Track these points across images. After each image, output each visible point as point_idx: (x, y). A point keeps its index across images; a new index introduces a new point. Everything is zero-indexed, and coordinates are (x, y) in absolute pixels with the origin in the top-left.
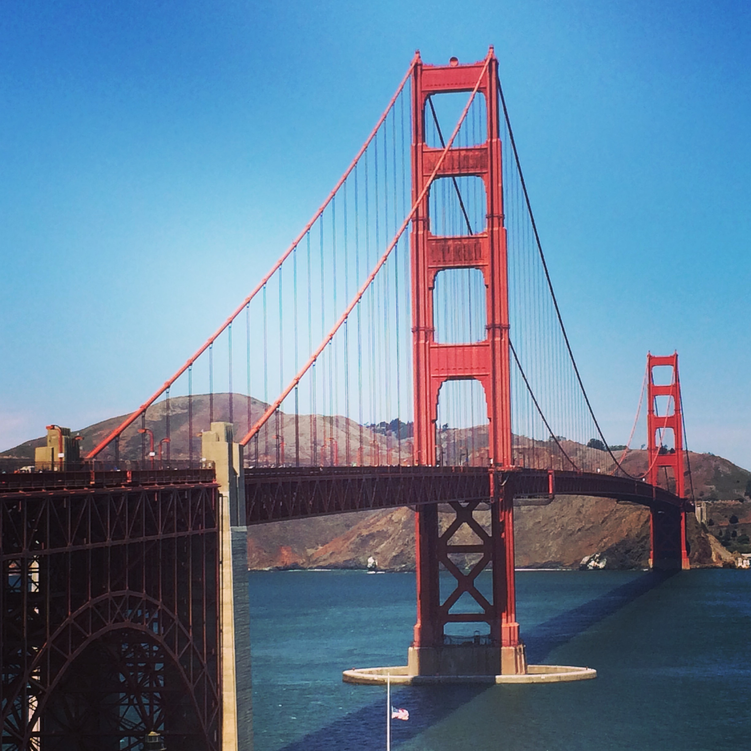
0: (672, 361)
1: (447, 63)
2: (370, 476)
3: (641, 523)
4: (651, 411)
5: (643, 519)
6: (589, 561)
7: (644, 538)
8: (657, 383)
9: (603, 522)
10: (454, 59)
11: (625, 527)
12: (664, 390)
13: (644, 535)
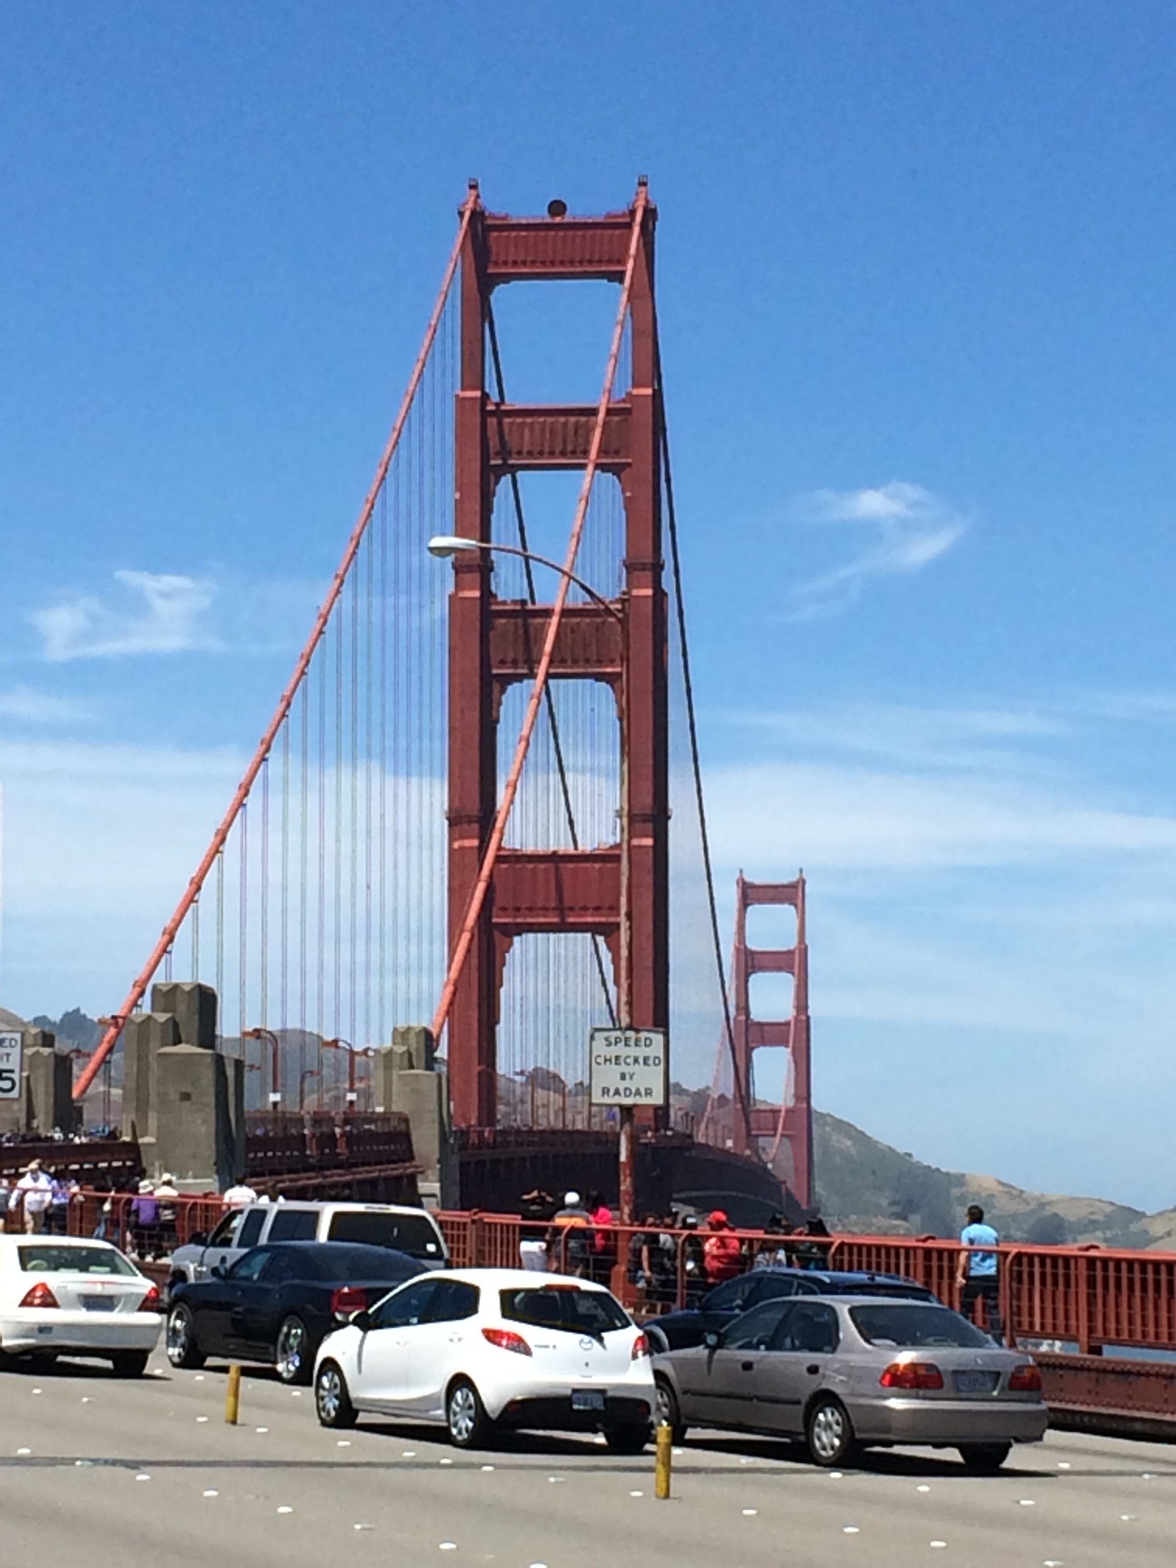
0: (791, 894)
1: (539, 214)
4: (741, 1014)
10: (557, 207)
12: (775, 961)
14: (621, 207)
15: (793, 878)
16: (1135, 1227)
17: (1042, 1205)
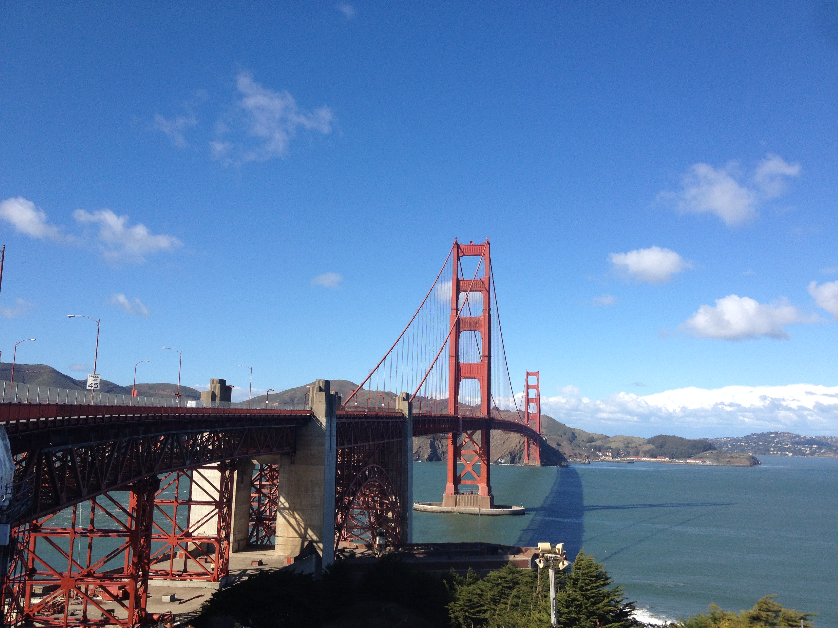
0: (536, 374)
1: (469, 244)
2: (447, 419)
3: (521, 444)
4: (527, 395)
5: (522, 442)
6: (498, 459)
7: (522, 450)
8: (529, 384)
9: (504, 443)
10: (471, 242)
11: (513, 445)
12: (533, 387)
13: (522, 449)
14: (483, 242)
15: (537, 371)
16: (608, 439)
17: (589, 434)
